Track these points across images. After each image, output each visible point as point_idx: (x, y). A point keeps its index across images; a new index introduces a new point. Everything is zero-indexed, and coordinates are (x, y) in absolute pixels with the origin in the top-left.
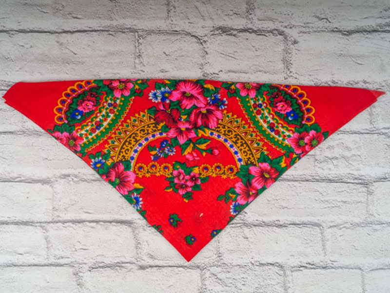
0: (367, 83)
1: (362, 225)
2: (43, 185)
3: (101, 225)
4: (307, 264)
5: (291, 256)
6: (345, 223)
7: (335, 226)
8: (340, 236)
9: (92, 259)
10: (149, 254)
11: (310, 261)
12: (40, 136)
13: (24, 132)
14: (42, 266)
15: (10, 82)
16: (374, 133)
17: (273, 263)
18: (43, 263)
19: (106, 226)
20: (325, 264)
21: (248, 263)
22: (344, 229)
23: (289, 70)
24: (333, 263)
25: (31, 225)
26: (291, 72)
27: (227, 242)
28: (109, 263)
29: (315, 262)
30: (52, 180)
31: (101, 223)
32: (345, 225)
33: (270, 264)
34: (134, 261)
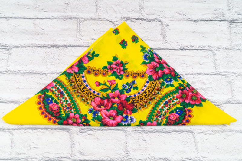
0: (211, 47)
1: (219, 132)
2: (14, 104)
3: (49, 131)
4: (186, 159)
5: (176, 153)
6: (208, 130)
7: (202, 133)
8: (206, 139)
9: (41, 155)
10: (80, 151)
11: (188, 157)
12: (17, 74)
13: (7, 72)
14: (6, 160)
15: (3, 44)
16: (219, 75)
17: (163, 158)
18: (7, 158)
19: (52, 132)
20: (199, 159)
21: (147, 158)
22: (208, 135)
23: (165, 39)
24: (203, 158)
25: (3, 131)
26: (166, 41)
27: (132, 143)
28: (53, 158)
29: (192, 158)
30: (20, 101)
31: (49, 130)
32: (208, 132)
33: (162, 159)
34: (69, 157)
